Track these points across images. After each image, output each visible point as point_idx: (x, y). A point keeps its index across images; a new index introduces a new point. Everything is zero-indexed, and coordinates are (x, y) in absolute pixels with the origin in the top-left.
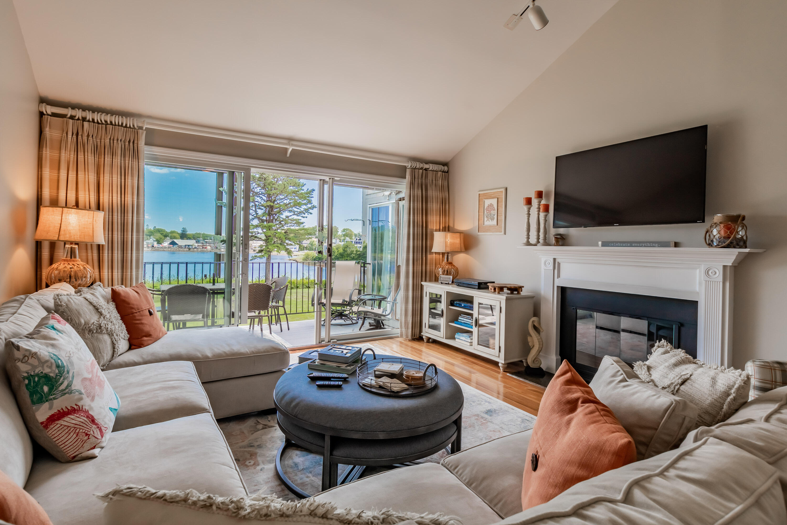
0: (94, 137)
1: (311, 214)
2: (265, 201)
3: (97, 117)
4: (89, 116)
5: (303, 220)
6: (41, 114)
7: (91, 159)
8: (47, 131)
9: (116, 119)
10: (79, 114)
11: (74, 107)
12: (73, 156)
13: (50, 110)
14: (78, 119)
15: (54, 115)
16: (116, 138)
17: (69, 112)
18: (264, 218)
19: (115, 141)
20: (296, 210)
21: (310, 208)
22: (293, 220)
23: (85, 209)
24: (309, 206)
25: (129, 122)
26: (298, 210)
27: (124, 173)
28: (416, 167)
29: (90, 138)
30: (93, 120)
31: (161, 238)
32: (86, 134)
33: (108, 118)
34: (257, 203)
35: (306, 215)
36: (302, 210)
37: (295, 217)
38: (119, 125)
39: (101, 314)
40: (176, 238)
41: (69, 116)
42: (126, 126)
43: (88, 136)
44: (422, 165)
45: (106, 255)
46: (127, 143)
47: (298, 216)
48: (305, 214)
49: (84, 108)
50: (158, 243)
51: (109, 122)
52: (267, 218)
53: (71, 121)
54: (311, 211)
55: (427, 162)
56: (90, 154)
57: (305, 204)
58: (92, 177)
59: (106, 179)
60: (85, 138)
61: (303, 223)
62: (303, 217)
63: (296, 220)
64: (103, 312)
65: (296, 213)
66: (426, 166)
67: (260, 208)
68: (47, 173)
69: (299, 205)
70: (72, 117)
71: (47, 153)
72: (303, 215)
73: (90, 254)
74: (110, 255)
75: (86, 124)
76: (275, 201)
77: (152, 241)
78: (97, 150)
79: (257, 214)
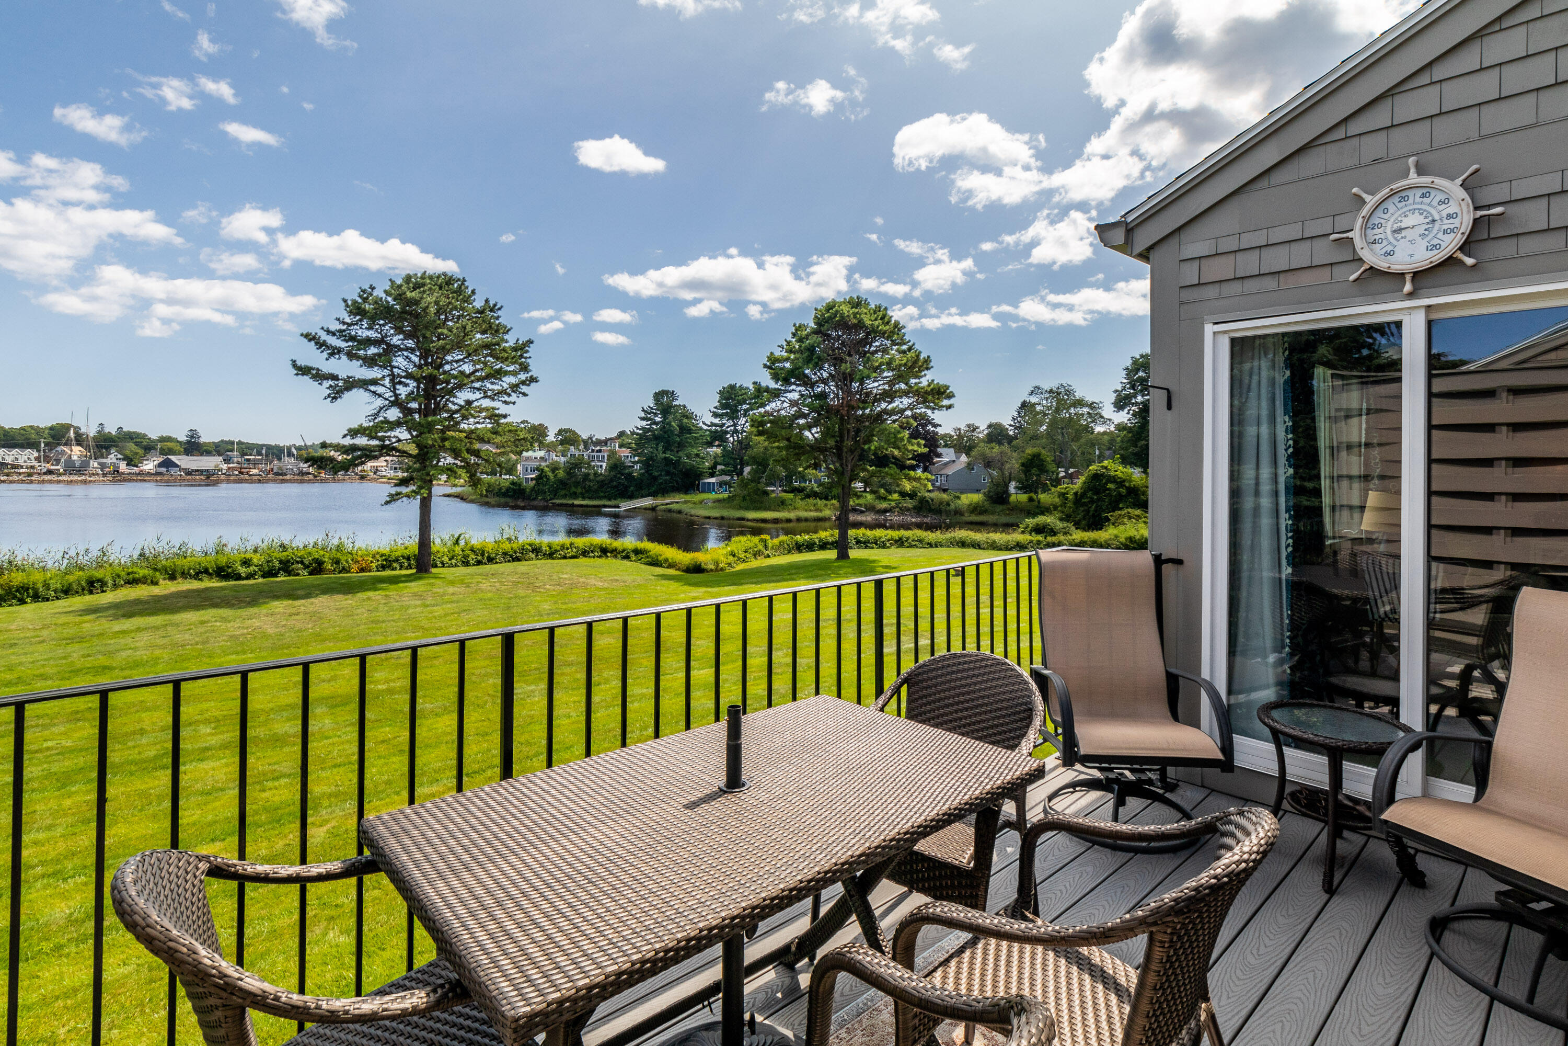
1: (525, 394)
2: (415, 366)
5: (503, 409)
18: (414, 405)
20: (489, 386)
21: (523, 383)
22: (481, 410)
24: (523, 376)
26: (496, 387)
31: (136, 453)
34: (395, 370)
35: (514, 397)
36: (505, 386)
37: (486, 403)
40: (174, 454)
47: (493, 399)
48: (509, 395)
50: (128, 465)
52: (420, 405)
54: (524, 389)
57: (514, 373)
61: (505, 416)
62: (506, 402)
63: (487, 409)
65: (489, 393)
67: (400, 383)
69: (498, 374)
72: (506, 398)
76: (441, 365)
77: (114, 460)
79: (396, 395)
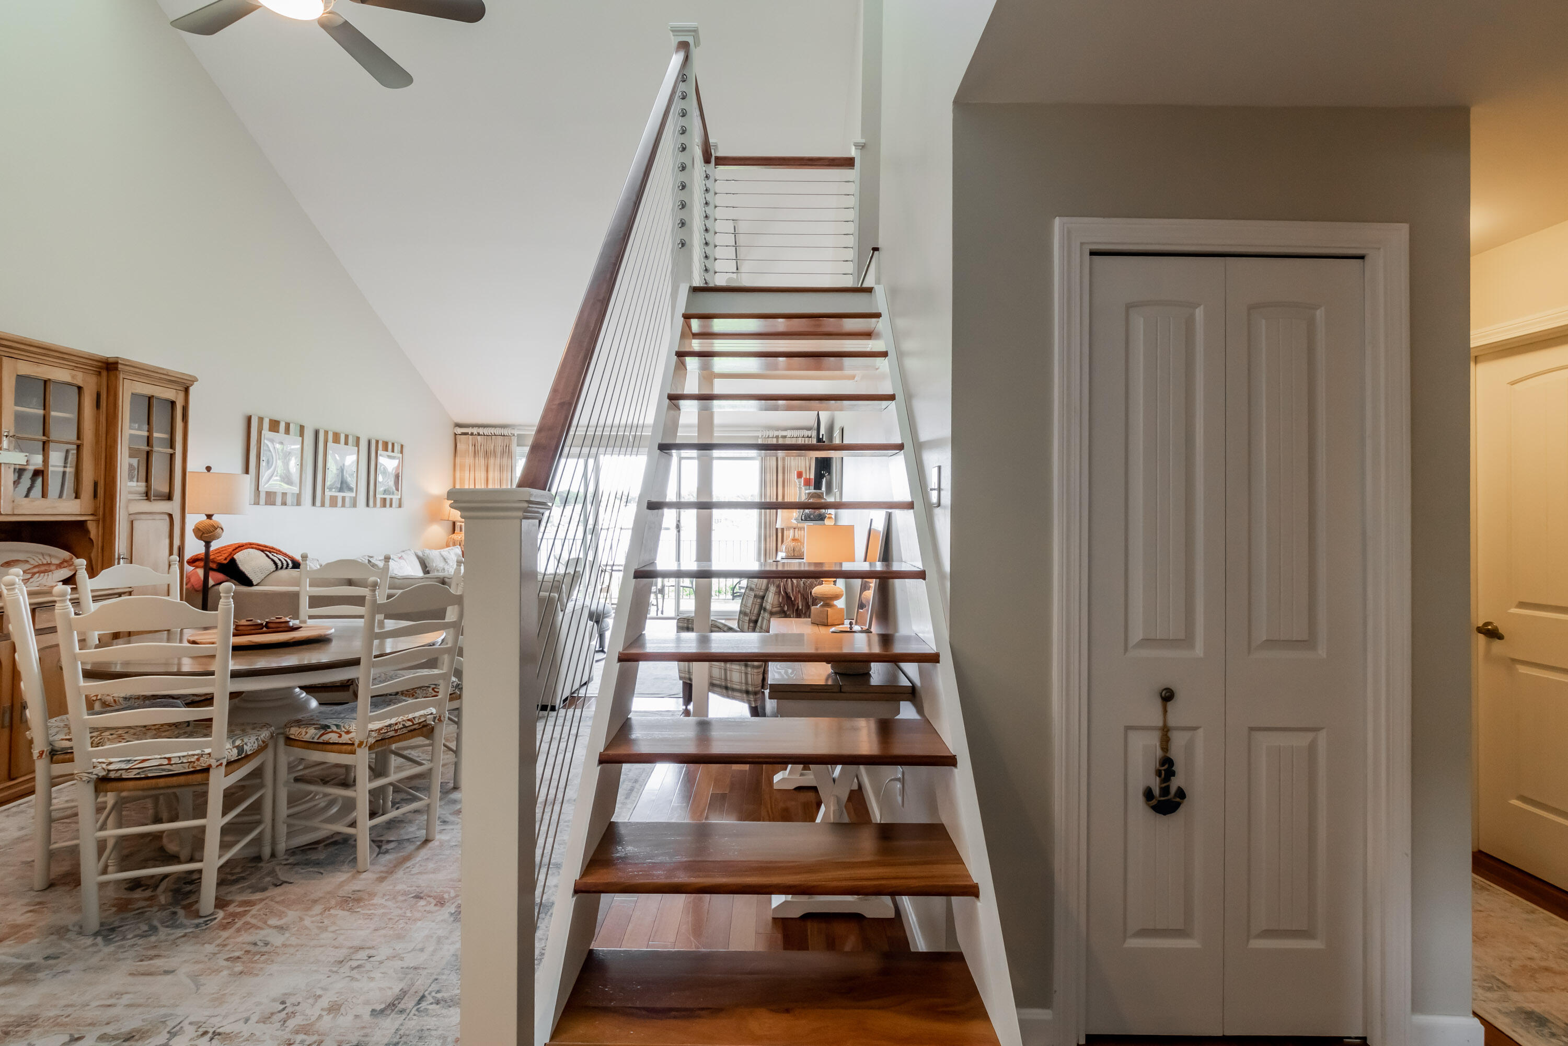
0: (485, 445)
3: (487, 431)
4: (481, 431)
6: (455, 435)
7: (482, 461)
8: (458, 446)
9: (498, 431)
10: (475, 431)
11: (473, 426)
12: (472, 461)
13: (459, 431)
14: (476, 435)
15: (463, 434)
17: (469, 430)
19: (499, 446)
25: (505, 432)
27: (501, 469)
28: (769, 436)
29: (482, 447)
30: (484, 434)
32: (479, 444)
33: (492, 431)
39: (447, 562)
44: (776, 433)
46: (505, 447)
49: (479, 426)
51: (493, 434)
53: (470, 437)
55: (786, 429)
58: (483, 474)
60: (479, 447)
64: (448, 561)
66: (784, 433)
70: (472, 434)
71: (458, 460)
75: (479, 438)
78: (487, 455)
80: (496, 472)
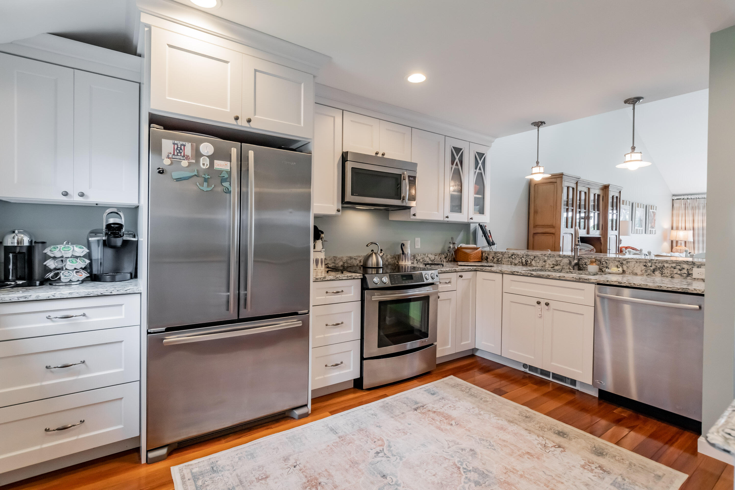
0: (692, 204)
3: (693, 197)
4: (689, 197)
6: (673, 200)
7: (690, 212)
8: (675, 205)
10: (686, 197)
11: (684, 195)
12: (684, 212)
13: (676, 198)
14: (686, 199)
15: (677, 199)
16: (700, 203)
17: (682, 197)
19: (700, 204)
23: (688, 230)
29: (690, 205)
30: (691, 198)
32: (688, 204)
33: (697, 196)
38: (703, 198)
41: (682, 199)
42: (705, 198)
43: (689, 204)
45: (696, 245)
49: (688, 195)
51: (697, 198)
56: (690, 210)
58: (691, 218)
59: (696, 219)
60: (688, 205)
68: (675, 219)
70: (683, 199)
71: (675, 212)
73: (690, 245)
74: (698, 245)
75: (688, 200)
78: (693, 209)
80: (700, 217)
